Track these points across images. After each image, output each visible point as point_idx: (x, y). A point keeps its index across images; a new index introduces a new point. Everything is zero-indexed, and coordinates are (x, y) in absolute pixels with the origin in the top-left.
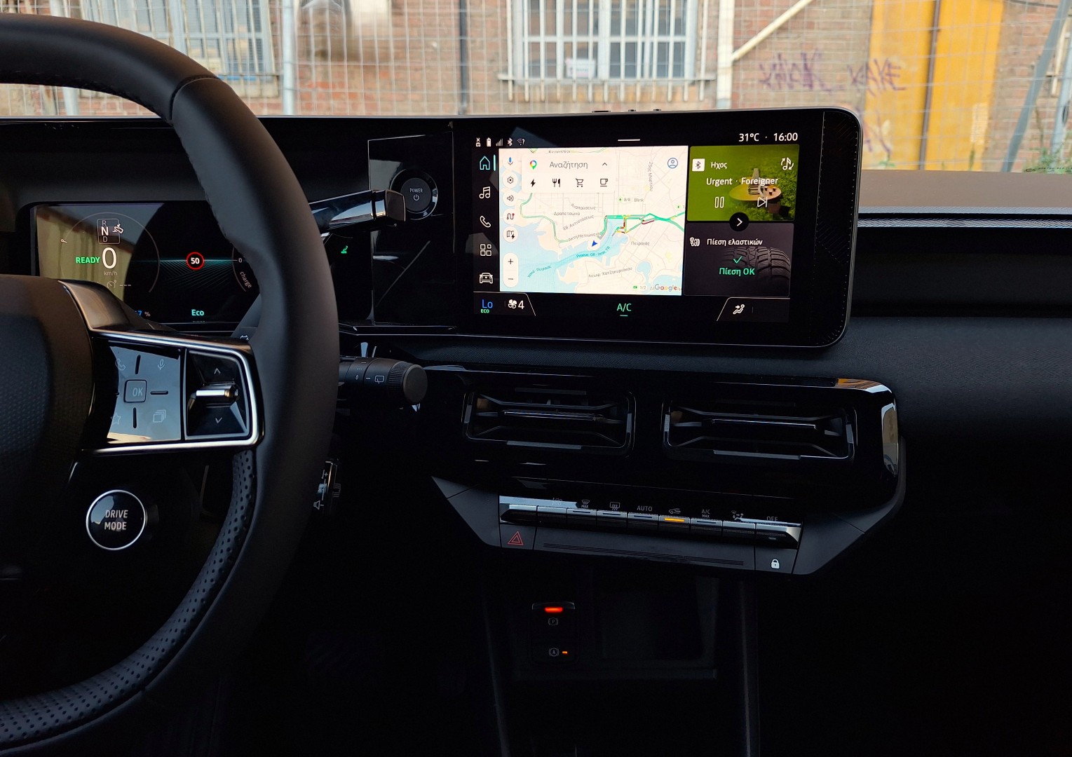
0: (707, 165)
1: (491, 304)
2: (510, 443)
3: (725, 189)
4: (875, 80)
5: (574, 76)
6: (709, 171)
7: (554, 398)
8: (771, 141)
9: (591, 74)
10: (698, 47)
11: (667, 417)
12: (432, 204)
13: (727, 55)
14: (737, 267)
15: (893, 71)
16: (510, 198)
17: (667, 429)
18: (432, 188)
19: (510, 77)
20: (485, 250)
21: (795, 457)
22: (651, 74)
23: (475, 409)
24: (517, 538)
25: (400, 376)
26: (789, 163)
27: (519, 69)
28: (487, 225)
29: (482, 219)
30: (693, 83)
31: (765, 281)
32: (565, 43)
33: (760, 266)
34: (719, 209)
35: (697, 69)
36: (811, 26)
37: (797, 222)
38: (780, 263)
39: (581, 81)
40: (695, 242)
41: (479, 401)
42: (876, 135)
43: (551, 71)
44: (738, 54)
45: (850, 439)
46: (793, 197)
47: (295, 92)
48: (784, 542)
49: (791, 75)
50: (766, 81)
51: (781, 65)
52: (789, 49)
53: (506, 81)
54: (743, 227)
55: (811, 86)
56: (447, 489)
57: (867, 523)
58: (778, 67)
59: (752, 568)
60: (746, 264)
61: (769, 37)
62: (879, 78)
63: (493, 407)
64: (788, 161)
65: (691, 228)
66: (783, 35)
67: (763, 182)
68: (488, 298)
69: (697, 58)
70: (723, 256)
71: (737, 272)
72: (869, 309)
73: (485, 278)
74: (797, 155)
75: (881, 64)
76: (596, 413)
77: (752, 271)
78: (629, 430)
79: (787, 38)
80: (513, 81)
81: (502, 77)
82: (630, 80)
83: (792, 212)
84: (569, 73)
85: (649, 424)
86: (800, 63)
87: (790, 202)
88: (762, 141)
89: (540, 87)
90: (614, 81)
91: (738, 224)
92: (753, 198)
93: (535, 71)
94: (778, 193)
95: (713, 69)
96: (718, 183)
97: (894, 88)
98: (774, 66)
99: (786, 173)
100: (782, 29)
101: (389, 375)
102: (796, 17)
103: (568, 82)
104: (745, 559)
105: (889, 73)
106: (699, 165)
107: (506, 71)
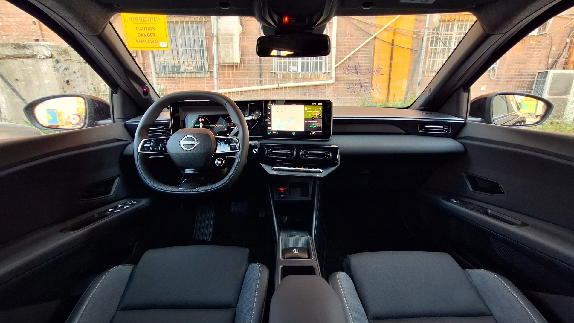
0: (307, 109)
1: (270, 133)
2: (274, 157)
3: (310, 113)
4: (375, 72)
5: (292, 71)
6: (308, 110)
7: (282, 149)
8: (318, 105)
9: (296, 70)
10: (326, 63)
11: (301, 152)
12: (260, 115)
13: (334, 66)
14: (313, 126)
15: (380, 70)
16: (274, 114)
17: (301, 154)
18: (260, 112)
19: (274, 71)
20: (269, 123)
21: (322, 158)
22: (313, 70)
23: (267, 151)
24: (275, 173)
25: (256, 144)
26: (321, 109)
27: (276, 70)
28: (270, 119)
29: (269, 117)
30: (325, 73)
31: (317, 129)
32: (289, 62)
33: (317, 126)
34: (310, 116)
35: (326, 69)
36: (357, 57)
37: (322, 118)
38: (320, 125)
39: (293, 72)
40: (306, 122)
41: (268, 150)
42: (375, 87)
43: (285, 70)
44: (337, 65)
45: (331, 155)
46: (322, 114)
47: (217, 79)
48: (320, 172)
49: (352, 71)
50: (345, 73)
51: (349, 68)
52: (351, 64)
53: (273, 73)
54: (314, 119)
55: (357, 74)
56: (263, 165)
57: (333, 169)
58: (348, 69)
59: (314, 176)
60: (314, 125)
61: (346, 60)
62: (376, 71)
63: (271, 151)
64: (321, 108)
65: (306, 119)
66: (349, 60)
67: (317, 112)
68: (270, 131)
69: (326, 66)
70: (310, 124)
71: (313, 127)
72: (335, 133)
73: (269, 128)
74: (322, 107)
75: (377, 67)
76: (289, 151)
77: (315, 127)
78: (294, 154)
79: (351, 60)
80: (274, 73)
81: (271, 71)
82: (307, 72)
83: (322, 117)
84: (290, 71)
85: (298, 153)
86: (354, 68)
87: (321, 115)
88: (316, 105)
89: (282, 74)
90: (303, 72)
91: (313, 119)
92: (315, 114)
93: (280, 70)
94: (319, 114)
95: (330, 69)
96: (309, 112)
97: (381, 75)
98: (347, 68)
99: (320, 110)
100: (349, 58)
101: (255, 144)
102: (353, 55)
103: (290, 73)
104: (313, 175)
105: (379, 70)
106: (306, 109)
107: (272, 70)
